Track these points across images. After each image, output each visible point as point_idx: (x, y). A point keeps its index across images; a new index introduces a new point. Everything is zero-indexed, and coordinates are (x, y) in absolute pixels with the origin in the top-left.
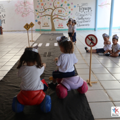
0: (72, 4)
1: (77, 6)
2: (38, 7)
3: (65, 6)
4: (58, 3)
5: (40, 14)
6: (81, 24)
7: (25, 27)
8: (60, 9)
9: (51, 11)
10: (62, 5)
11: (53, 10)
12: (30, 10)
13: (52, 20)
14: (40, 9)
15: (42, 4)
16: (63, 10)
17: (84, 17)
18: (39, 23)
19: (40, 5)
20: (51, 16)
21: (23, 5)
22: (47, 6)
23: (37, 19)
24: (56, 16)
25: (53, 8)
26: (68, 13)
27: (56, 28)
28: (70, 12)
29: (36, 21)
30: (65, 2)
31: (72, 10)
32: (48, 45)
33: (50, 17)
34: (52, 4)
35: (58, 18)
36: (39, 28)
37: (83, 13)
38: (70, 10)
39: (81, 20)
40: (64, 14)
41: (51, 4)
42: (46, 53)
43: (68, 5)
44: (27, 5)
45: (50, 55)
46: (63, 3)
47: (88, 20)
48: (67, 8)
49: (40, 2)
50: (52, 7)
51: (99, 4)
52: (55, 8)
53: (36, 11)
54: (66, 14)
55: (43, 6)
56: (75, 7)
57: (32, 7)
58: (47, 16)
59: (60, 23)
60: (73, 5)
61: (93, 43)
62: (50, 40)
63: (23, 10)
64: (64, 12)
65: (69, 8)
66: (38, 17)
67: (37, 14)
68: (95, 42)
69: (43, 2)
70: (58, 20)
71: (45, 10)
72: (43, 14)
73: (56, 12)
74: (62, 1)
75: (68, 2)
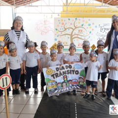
1: (98, 26)
2: (58, 26)
3: (86, 26)
4: (79, 23)
5: (60, 33)
8: (80, 29)
9: (71, 30)
10: (82, 25)
11: (74, 30)
12: (50, 29)
13: (72, 39)
14: (61, 28)
15: (63, 24)
16: (83, 30)
19: (61, 24)
22: (68, 26)
23: (57, 38)
24: (76, 36)
25: (74, 28)
26: (89, 33)
30: (87, 22)
31: (93, 30)
33: (70, 36)
34: (73, 24)
35: (78, 38)
38: (90, 30)
41: (71, 24)
43: (89, 25)
46: (84, 23)
49: (60, 21)
50: (72, 26)
52: (76, 28)
53: (56, 29)
54: (87, 34)
55: (63, 26)
56: (96, 27)
60: (94, 25)
63: (43, 28)
64: (84, 31)
65: (90, 28)
66: (58, 36)
67: (57, 33)
69: (63, 22)
70: (77, 40)
71: (66, 29)
72: (63, 33)
73: (76, 31)
74: (83, 21)
75: (89, 22)
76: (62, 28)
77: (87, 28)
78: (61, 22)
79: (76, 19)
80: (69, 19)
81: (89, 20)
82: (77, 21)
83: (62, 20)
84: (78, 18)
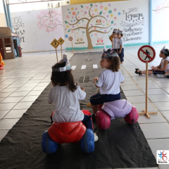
0: (115, 10)
1: (122, 13)
2: (68, 17)
3: (106, 13)
4: (96, 10)
6: (129, 37)
7: (52, 44)
8: (98, 18)
9: (86, 21)
10: (101, 13)
11: (89, 20)
12: (57, 23)
13: (88, 34)
14: (71, 20)
15: (74, 13)
16: (103, 19)
17: (132, 28)
18: (71, 39)
19: (71, 14)
20: (87, 28)
21: (48, 15)
22: (81, 16)
23: (68, 34)
24: (93, 29)
25: (90, 18)
26: (110, 23)
27: (94, 45)
28: (112, 22)
29: (66, 36)
30: (106, 9)
31: (115, 18)
32: (84, 67)
33: (85, 30)
34: (88, 13)
35: (97, 31)
36: (70, 46)
37: (131, 21)
38: (112, 19)
39: (128, 32)
40: (104, 24)
41: (85, 13)
42: (82, 78)
43: (110, 12)
44: (53, 15)
45: (87, 80)
46: (103, 10)
47: (139, 31)
48: (108, 16)
49: (70, 10)
50: (87, 16)
51: (153, 7)
52: (92, 17)
53: (66, 22)
54: (108, 24)
55: (74, 16)
56: (119, 14)
57: (60, 18)
58: (81, 29)
59: (100, 37)
60: (117, 12)
61: (149, 57)
62: (86, 61)
63: (48, 22)
64: (104, 22)
65: (112, 16)
66: (69, 31)
67: (68, 27)
68: (152, 56)
69: (75, 11)
70: (96, 34)
71: (78, 21)
72: (76, 26)
73: (93, 22)
74: (102, 7)
75: (109, 8)
76: (73, 20)
78: (72, 12)
79: (91, 5)
80: (82, 7)
81: (109, 5)
82: (93, 8)
83: (72, 9)
84: (94, 4)
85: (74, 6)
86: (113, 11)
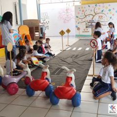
0: (114, 9)
2: (79, 13)
3: (106, 11)
4: (99, 9)
5: (80, 20)
8: (101, 15)
9: (91, 17)
10: (102, 11)
11: (94, 16)
12: (72, 17)
14: (81, 15)
15: (83, 11)
16: (104, 15)
21: (66, 12)
22: (88, 13)
23: (78, 25)
25: (94, 14)
26: (109, 19)
28: (111, 18)
30: (107, 8)
31: (113, 15)
34: (93, 11)
38: (111, 15)
40: (105, 19)
41: (91, 11)
43: (110, 10)
44: (69, 11)
46: (104, 9)
50: (92, 13)
52: (96, 14)
53: (77, 17)
54: (107, 19)
55: (83, 13)
57: (73, 13)
64: (104, 17)
65: (111, 13)
66: (79, 23)
67: (78, 20)
69: (84, 9)
71: (86, 16)
72: (84, 20)
73: (96, 18)
74: (103, 7)
75: (109, 8)
76: (82, 15)
77: (108, 13)
78: (82, 10)
79: (96, 5)
80: (89, 6)
81: (109, 5)
82: (97, 7)
83: (82, 8)
84: (98, 5)
85: (84, 6)
86: (112, 10)
